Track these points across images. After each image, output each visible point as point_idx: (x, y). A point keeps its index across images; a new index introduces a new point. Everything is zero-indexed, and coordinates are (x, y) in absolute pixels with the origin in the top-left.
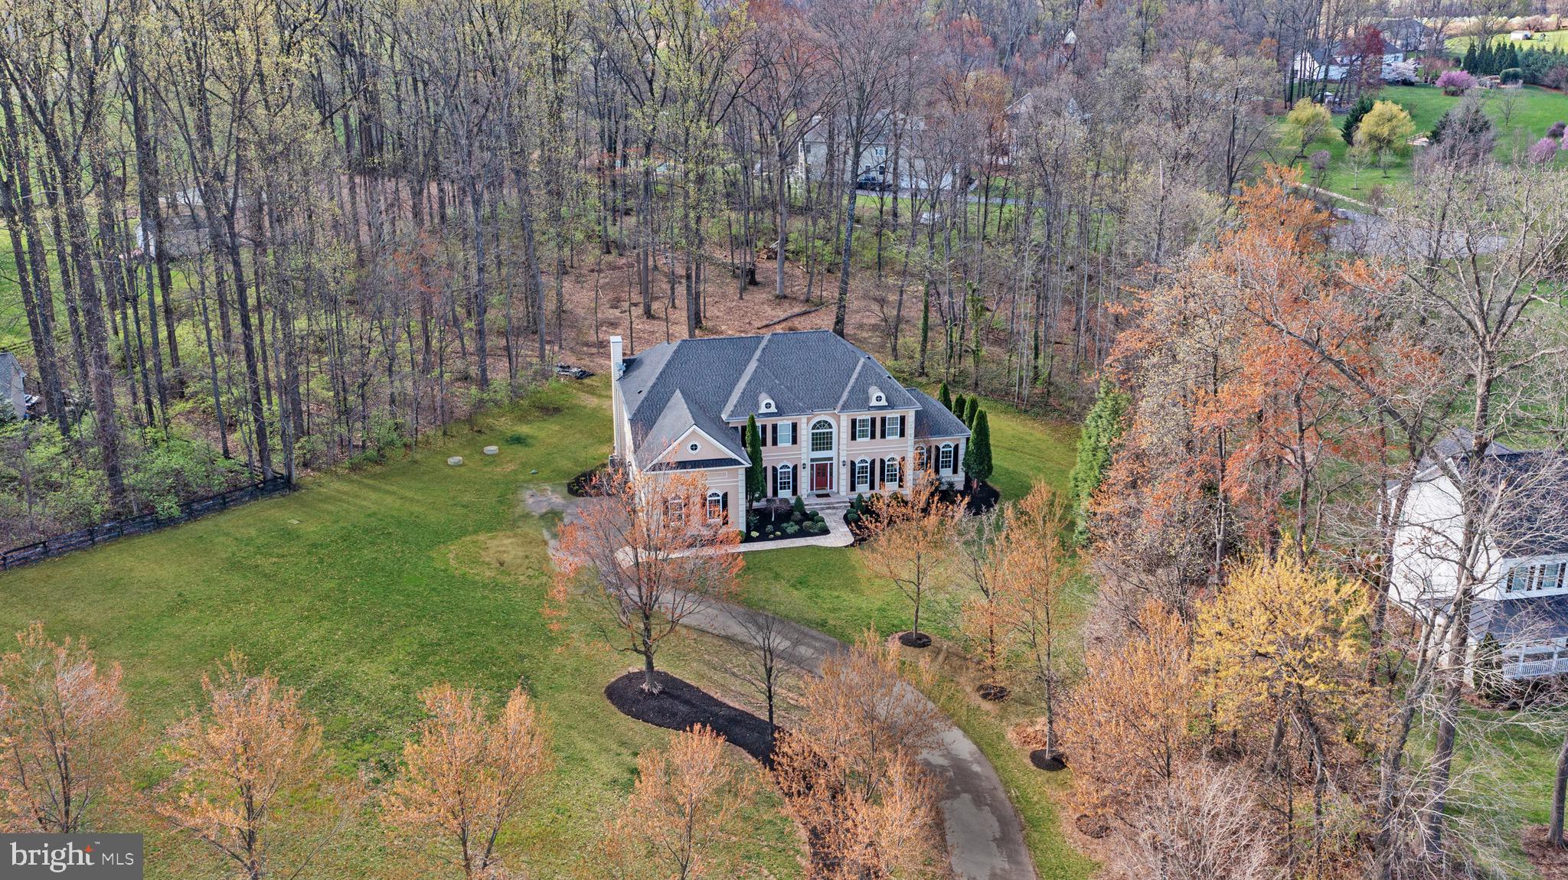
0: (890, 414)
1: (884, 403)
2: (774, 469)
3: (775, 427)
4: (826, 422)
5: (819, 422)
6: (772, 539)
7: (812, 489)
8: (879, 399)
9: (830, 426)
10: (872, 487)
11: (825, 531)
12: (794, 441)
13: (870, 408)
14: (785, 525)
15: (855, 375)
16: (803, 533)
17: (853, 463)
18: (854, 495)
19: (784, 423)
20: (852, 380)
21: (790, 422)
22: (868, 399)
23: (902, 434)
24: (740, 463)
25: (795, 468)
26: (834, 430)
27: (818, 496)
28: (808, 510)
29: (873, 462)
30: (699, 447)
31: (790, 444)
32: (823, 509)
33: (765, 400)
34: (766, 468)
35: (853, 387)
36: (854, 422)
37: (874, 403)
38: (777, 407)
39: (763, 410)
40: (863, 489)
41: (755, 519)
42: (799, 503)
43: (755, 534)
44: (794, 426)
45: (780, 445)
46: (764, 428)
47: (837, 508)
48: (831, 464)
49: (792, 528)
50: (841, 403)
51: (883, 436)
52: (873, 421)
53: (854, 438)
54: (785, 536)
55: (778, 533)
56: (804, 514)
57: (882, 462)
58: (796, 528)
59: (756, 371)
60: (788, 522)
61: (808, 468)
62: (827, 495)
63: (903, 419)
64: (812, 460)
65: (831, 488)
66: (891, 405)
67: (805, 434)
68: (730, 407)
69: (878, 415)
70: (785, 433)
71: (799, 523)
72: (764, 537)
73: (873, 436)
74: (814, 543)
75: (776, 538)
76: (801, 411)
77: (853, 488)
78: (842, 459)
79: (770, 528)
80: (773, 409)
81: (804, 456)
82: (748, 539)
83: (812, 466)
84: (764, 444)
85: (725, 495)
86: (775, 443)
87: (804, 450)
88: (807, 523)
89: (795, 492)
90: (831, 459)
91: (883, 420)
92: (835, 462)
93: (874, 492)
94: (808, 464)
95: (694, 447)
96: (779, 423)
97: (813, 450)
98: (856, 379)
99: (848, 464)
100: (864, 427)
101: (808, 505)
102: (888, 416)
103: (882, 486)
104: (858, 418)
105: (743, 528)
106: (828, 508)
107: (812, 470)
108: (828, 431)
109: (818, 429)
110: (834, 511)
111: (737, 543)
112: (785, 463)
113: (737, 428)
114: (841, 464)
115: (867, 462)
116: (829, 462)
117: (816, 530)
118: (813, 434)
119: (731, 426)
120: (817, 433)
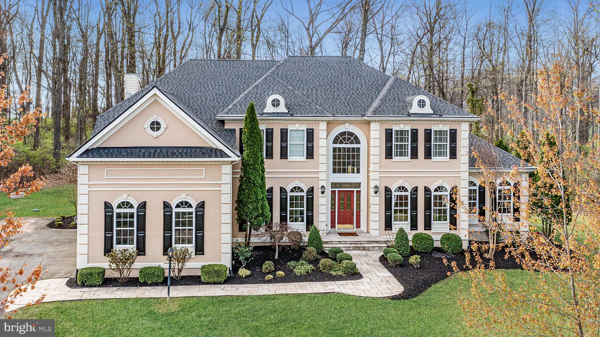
1: (428, 109)
2: (283, 190)
3: (284, 133)
4: (351, 134)
5: (343, 134)
6: (269, 282)
7: (333, 226)
8: (422, 104)
9: (357, 141)
10: (414, 226)
11: (355, 276)
12: (310, 154)
13: (411, 116)
14: (292, 263)
15: (386, 88)
16: (319, 276)
17: (388, 190)
18: (391, 236)
19: (297, 128)
20: (384, 92)
21: (304, 127)
22: (406, 106)
23: (453, 155)
24: (223, 155)
25: (311, 191)
26: (363, 146)
27: (341, 234)
28: (327, 248)
29: (415, 190)
30: (163, 125)
31: (304, 158)
32: (348, 249)
34: (271, 190)
36: (389, 134)
37: (415, 109)
38: (287, 106)
39: (269, 109)
40: (402, 227)
41: (246, 250)
42: (316, 239)
43: (243, 272)
44: (310, 135)
45: (290, 158)
46: (270, 133)
47: (368, 249)
48: (359, 192)
49: (302, 268)
50: (373, 108)
51: (428, 155)
52: (415, 133)
53: (389, 155)
54: (291, 278)
55: (281, 273)
56: (323, 254)
57: (427, 190)
58: (309, 269)
60: (297, 259)
61: (328, 194)
62: (354, 234)
63: (453, 134)
64: (334, 185)
65: (358, 226)
66: (437, 115)
67: (324, 147)
68: (228, 108)
69: (421, 126)
70: (297, 142)
71: (314, 262)
72: (257, 278)
73: (414, 155)
74: (337, 290)
75: (276, 280)
76: (319, 113)
77: (388, 226)
78: (372, 184)
79: (268, 265)
80: (282, 108)
81: (322, 176)
82: (233, 279)
83: (333, 192)
84: (270, 155)
85: (202, 205)
86: (284, 155)
87: (322, 168)
89: (310, 222)
90: (358, 185)
91: (428, 134)
92: (363, 189)
93: (416, 232)
94: (328, 190)
95: (155, 126)
96: (290, 127)
97: (334, 171)
98: (389, 90)
99: (382, 191)
100: (401, 141)
101: (327, 243)
102: (435, 128)
103: (428, 226)
104: (395, 128)
105: (227, 262)
106: (355, 248)
107: (333, 199)
108: (355, 146)
109: (341, 142)
110: (364, 252)
111: (215, 283)
112: (297, 183)
113: (234, 130)
114: (372, 191)
115: (406, 190)
116: (355, 190)
117: (340, 273)
118: (335, 150)
119: (227, 127)
120: (340, 149)
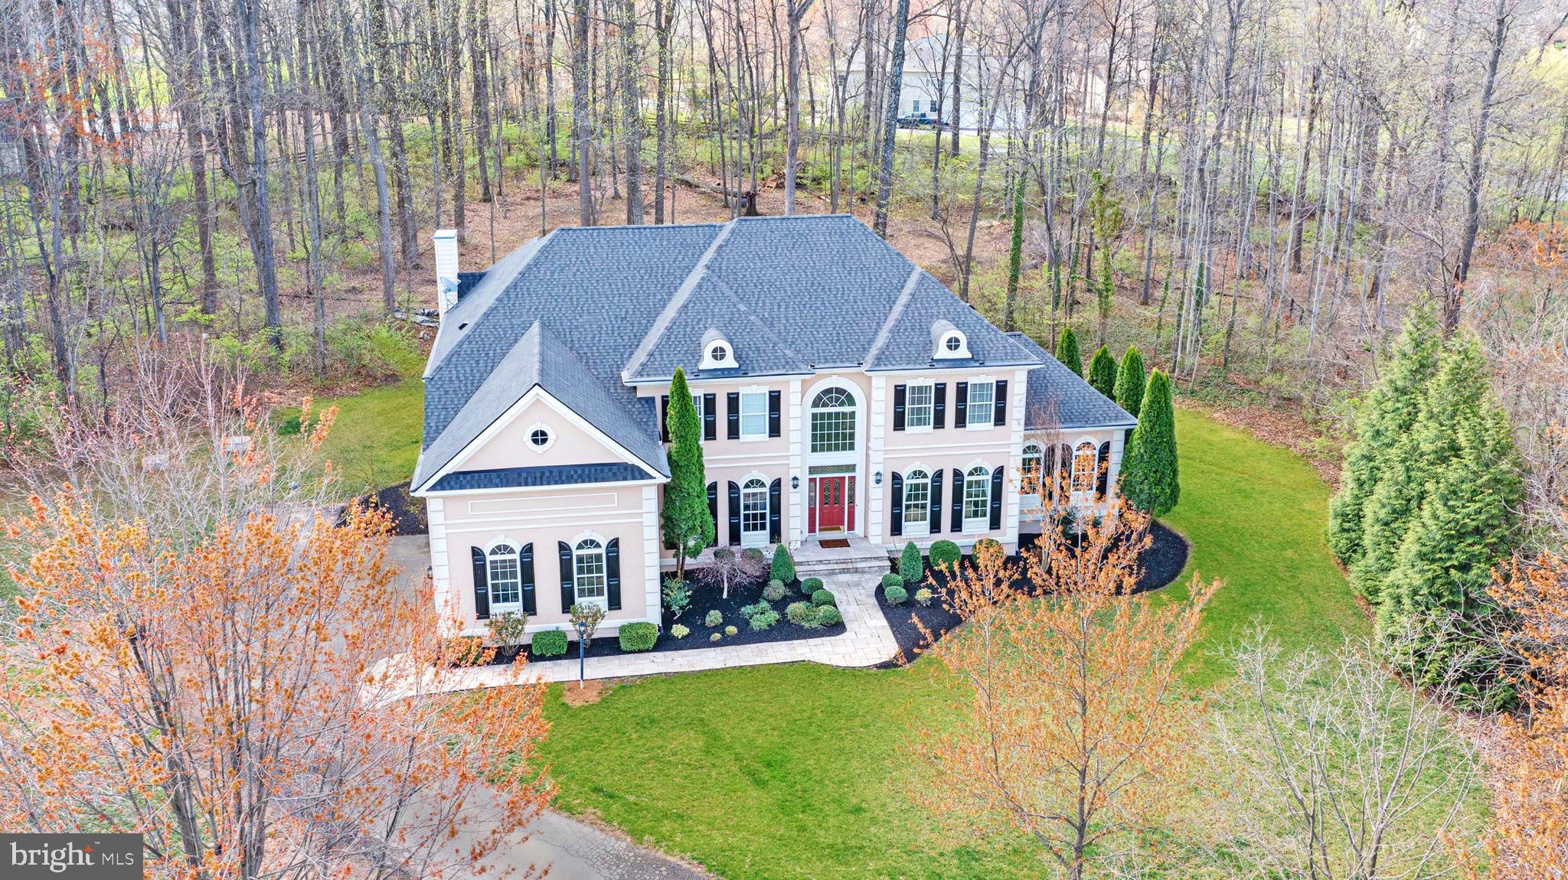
0: (975, 377)
1: (963, 352)
2: (732, 487)
3: (733, 401)
4: (841, 391)
5: (828, 391)
6: (716, 644)
7: (812, 529)
8: (953, 344)
9: (851, 401)
10: (935, 527)
11: (836, 627)
12: (775, 430)
13: (934, 363)
14: (747, 610)
15: (904, 298)
16: (785, 630)
17: (896, 478)
18: (899, 544)
19: (753, 391)
20: (898, 309)
21: (766, 390)
22: (930, 344)
23: (1000, 419)
24: (643, 475)
25: (777, 485)
26: (860, 409)
27: (825, 544)
28: (801, 575)
29: (939, 475)
30: (552, 437)
31: (765, 437)
32: (832, 573)
33: (712, 340)
34: (713, 487)
35: (899, 321)
36: (900, 393)
37: (942, 352)
38: (737, 357)
39: (708, 362)
40: (917, 531)
41: (681, 597)
42: (783, 560)
43: (680, 630)
44: (775, 400)
45: (743, 438)
46: (710, 402)
47: (863, 571)
48: (852, 479)
49: (761, 616)
50: (874, 351)
51: (961, 421)
52: (940, 391)
53: (899, 424)
54: (746, 636)
55: (732, 630)
56: (794, 585)
57: (957, 474)
58: (773, 616)
59: (700, 286)
60: (755, 604)
61: (804, 484)
62: (843, 543)
63: (1002, 389)
64: (813, 470)
65: (851, 527)
66: (977, 359)
67: (797, 415)
68: (640, 356)
69: (952, 378)
70: (754, 413)
71: (779, 605)
72: (699, 639)
73: (939, 422)
74: (808, 655)
75: (727, 641)
76: (789, 367)
77: (896, 529)
78: (873, 470)
79: (714, 617)
80: (730, 362)
81: (794, 462)
82: (665, 642)
83: (813, 480)
84: (711, 434)
85: (614, 544)
86: (733, 432)
87: (795, 449)
88: (796, 608)
89: (776, 534)
90: (851, 468)
91: (962, 390)
92: (859, 474)
93: (937, 537)
94: (804, 478)
95: (540, 439)
96: (742, 392)
97: (814, 449)
98: (907, 306)
99: (888, 480)
100: (920, 403)
101: (801, 564)
102: (971, 381)
103: (957, 526)
104: (910, 384)
105: (654, 617)
106: (843, 571)
107: (812, 490)
108: (847, 409)
109: (825, 405)
110: (856, 577)
111: (640, 651)
112: (755, 475)
113: (653, 399)
114: (872, 478)
115: (925, 476)
116: (847, 475)
117: (815, 624)
118: (814, 416)
119: (639, 395)
120: (822, 415)
